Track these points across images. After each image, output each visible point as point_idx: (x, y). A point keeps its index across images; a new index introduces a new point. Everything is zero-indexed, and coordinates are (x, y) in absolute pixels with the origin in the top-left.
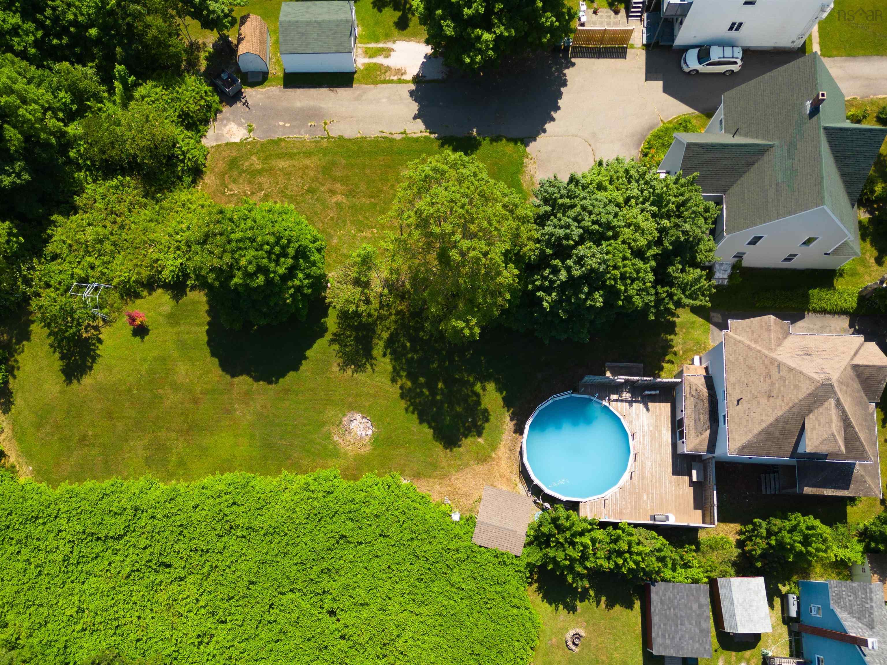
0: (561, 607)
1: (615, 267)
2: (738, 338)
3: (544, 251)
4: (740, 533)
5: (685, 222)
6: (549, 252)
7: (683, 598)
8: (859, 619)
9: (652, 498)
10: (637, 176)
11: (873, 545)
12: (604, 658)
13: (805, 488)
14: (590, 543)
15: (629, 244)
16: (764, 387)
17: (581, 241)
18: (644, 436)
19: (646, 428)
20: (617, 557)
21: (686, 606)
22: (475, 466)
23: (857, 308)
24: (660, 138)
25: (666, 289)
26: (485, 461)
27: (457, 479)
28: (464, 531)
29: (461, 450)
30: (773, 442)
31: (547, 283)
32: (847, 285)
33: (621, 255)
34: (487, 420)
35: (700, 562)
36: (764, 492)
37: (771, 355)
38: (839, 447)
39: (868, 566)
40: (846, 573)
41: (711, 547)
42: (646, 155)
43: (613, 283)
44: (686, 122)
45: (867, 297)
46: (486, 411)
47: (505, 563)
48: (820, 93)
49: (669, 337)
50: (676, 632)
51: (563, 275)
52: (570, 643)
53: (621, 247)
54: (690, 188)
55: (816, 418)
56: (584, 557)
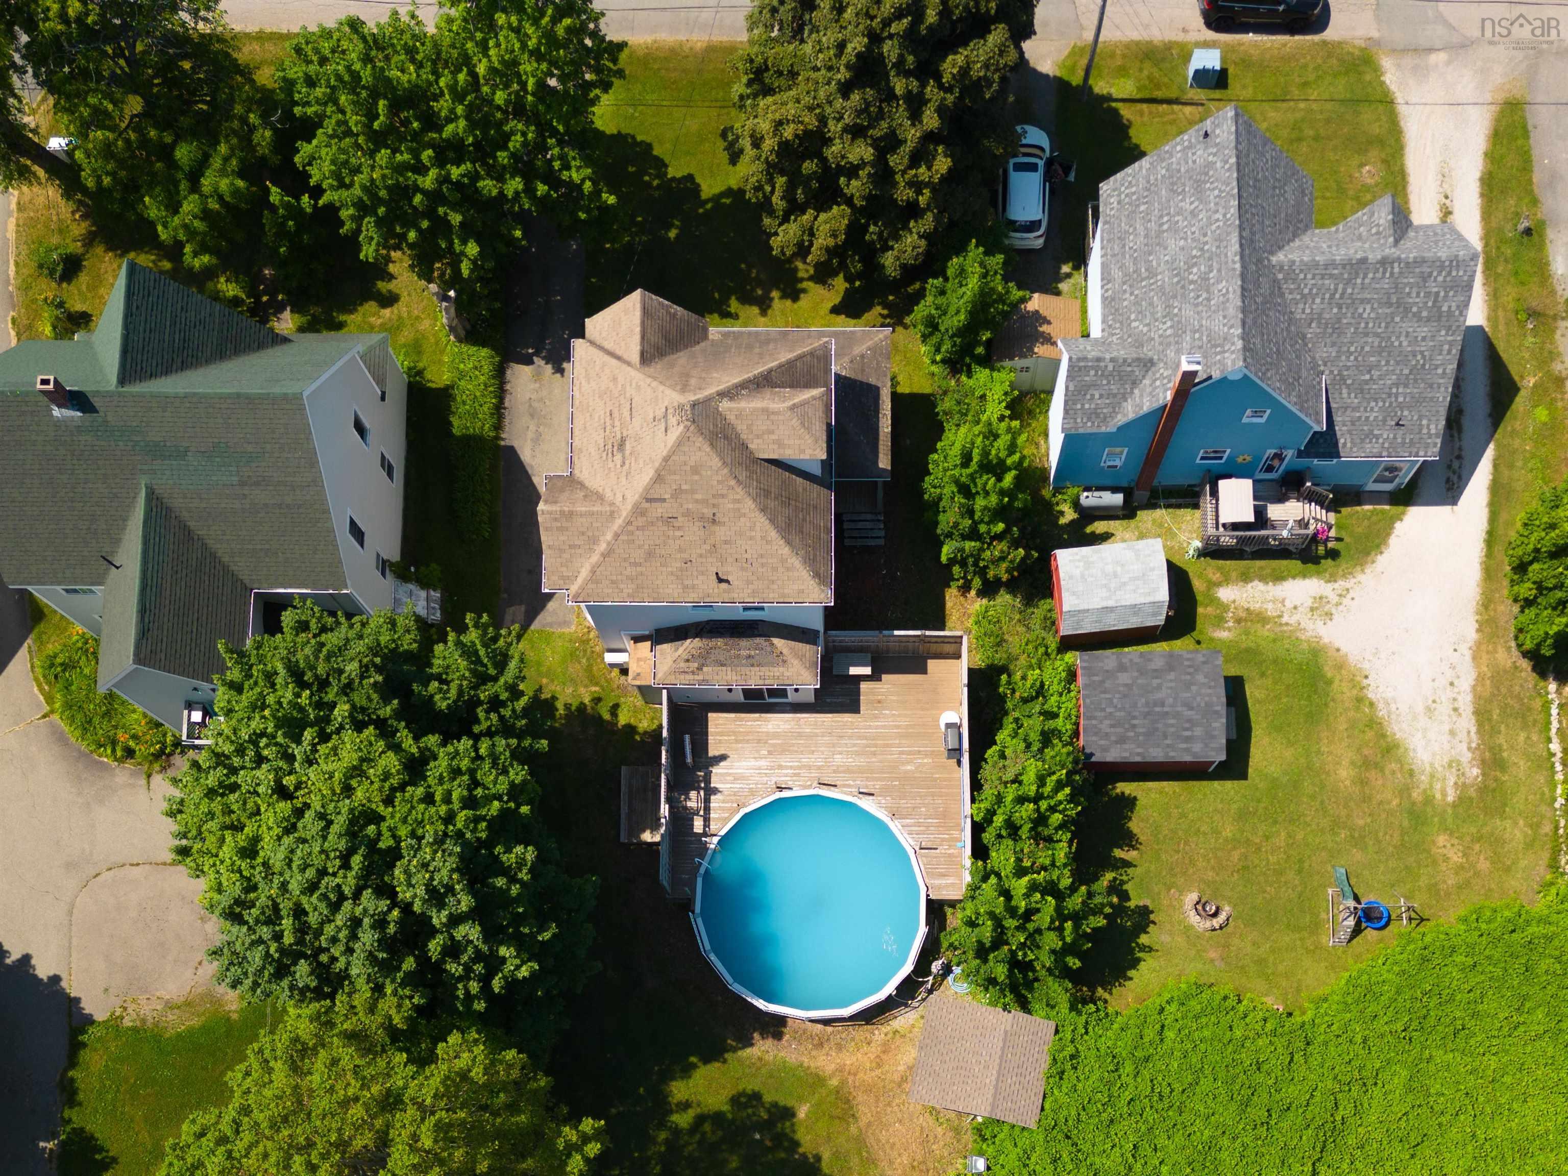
0: (1144, 939)
1: (449, 819)
2: (584, 573)
3: (408, 974)
4: (965, 588)
5: (341, 672)
6: (409, 964)
7: (1111, 700)
8: (1135, 383)
9: (910, 753)
10: (221, 771)
11: (980, 350)
12: (1236, 855)
13: (881, 465)
14: (1026, 879)
15: (393, 789)
16: (693, 532)
17: (387, 891)
18: (780, 767)
19: (763, 763)
20: (1047, 826)
21: (1125, 696)
22: (862, 1123)
23: (493, 348)
24: (90, 722)
25: (481, 715)
26: (848, 1101)
27: (891, 1162)
28: (1009, 1145)
29: (826, 1155)
30: (804, 520)
31: (479, 968)
32: (440, 362)
33: (422, 807)
34: (756, 1097)
35: (1031, 667)
36: (881, 542)
37: (624, 514)
38: (814, 398)
39: (1018, 362)
40: (1030, 403)
41: (999, 644)
42: (130, 753)
43: (484, 824)
44: (52, 665)
45: (468, 327)
46: (735, 1101)
47: (1072, 1057)
48: (39, 386)
49: (561, 711)
50: (1177, 715)
51: (470, 932)
52: (1216, 923)
53: (401, 808)
54: (253, 660)
55: (758, 437)
56: (1051, 889)
